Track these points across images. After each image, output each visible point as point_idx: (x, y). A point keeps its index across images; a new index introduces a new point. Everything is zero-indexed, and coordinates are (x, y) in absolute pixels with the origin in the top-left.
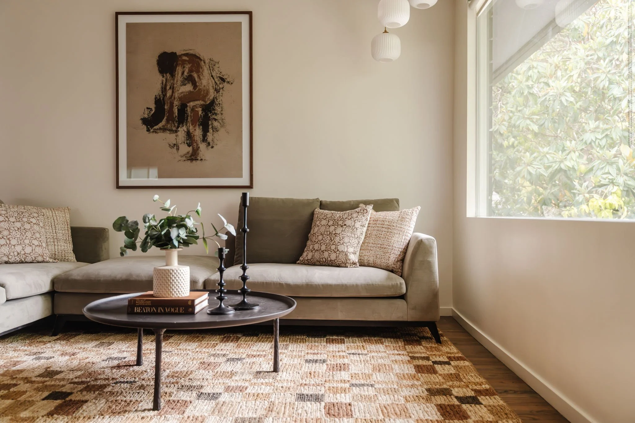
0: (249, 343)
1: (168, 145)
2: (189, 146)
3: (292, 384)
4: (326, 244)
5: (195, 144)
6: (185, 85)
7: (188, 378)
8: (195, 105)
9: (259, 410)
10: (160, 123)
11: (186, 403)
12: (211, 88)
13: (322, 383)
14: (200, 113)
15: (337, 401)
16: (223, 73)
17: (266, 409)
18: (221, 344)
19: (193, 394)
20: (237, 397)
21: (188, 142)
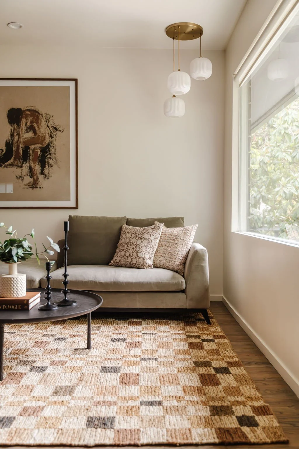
0: (72, 325)
1: (15, 177)
2: (31, 177)
3: (99, 359)
4: (129, 252)
5: (35, 176)
6: (28, 132)
7: (25, 354)
8: (36, 148)
9: (73, 380)
10: (10, 161)
11: (21, 375)
12: (47, 135)
13: (121, 357)
14: (39, 153)
15: (129, 372)
16: (56, 124)
17: (78, 379)
18: (52, 326)
19: (27, 368)
20: (59, 369)
21: (30, 174)
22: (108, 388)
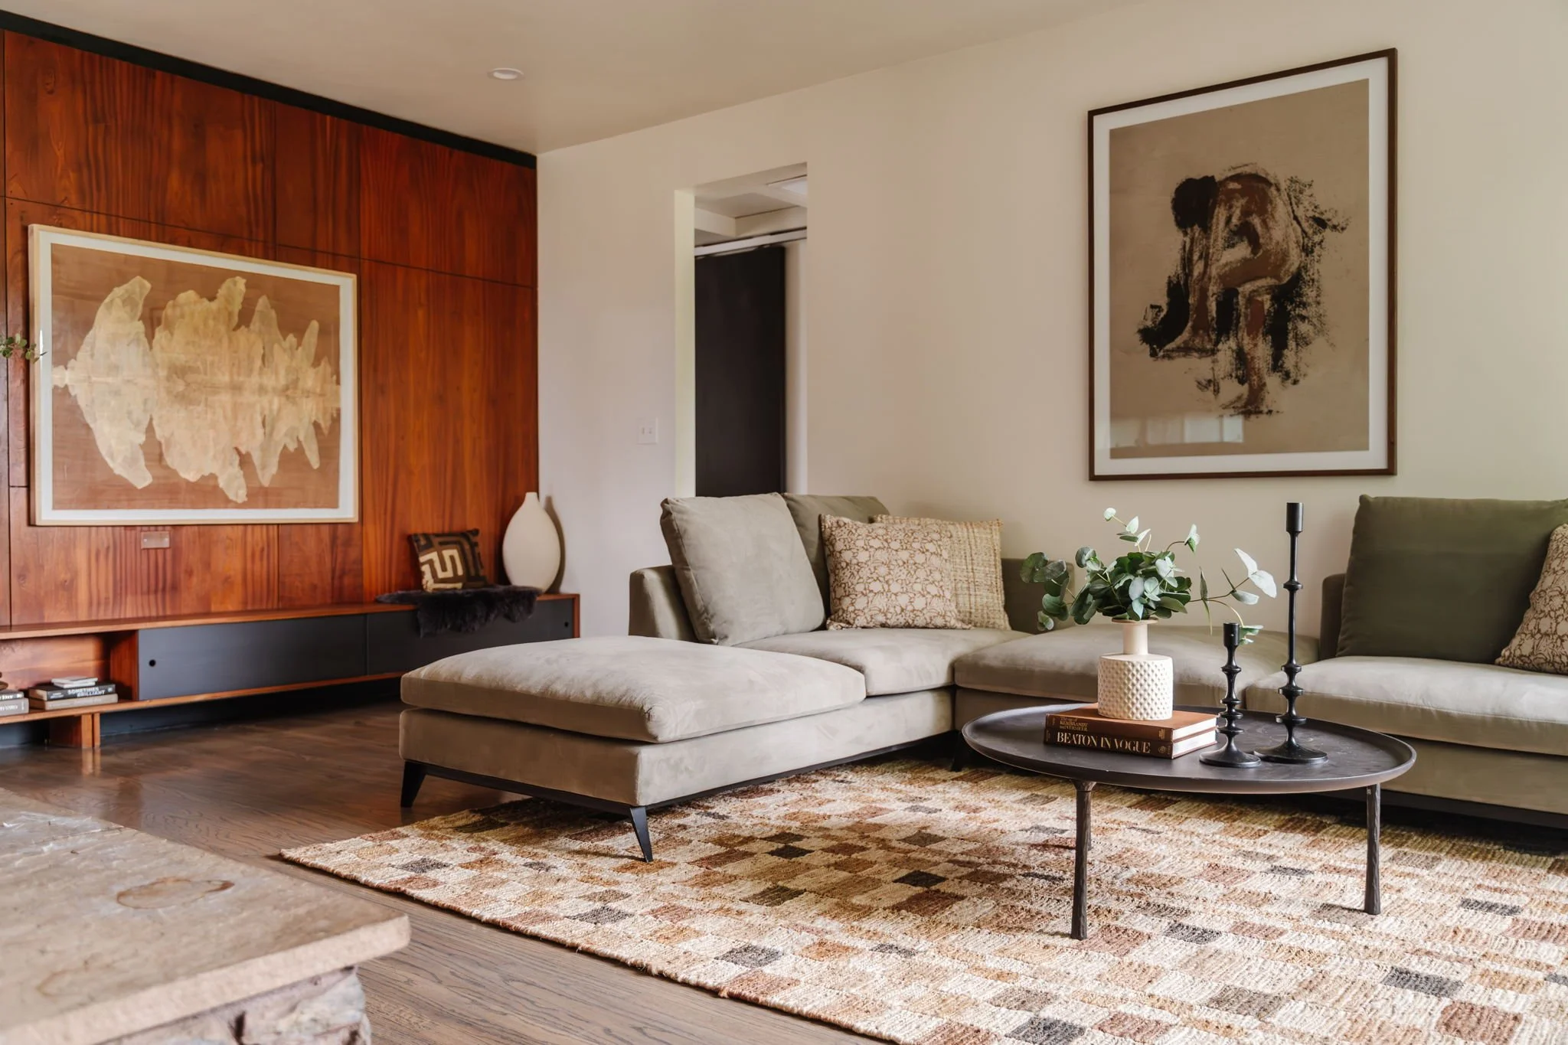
1: (1196, 383)
2: (1241, 382)
5: (1255, 377)
6: (1233, 246)
7: (1168, 890)
8: (1258, 289)
9: (1285, 981)
10: (1180, 337)
11: (1138, 937)
12: (1293, 245)
13: (1473, 957)
14: (1267, 305)
15: (1485, 1003)
16: (1322, 208)
17: (1300, 984)
18: (1277, 833)
19: (1161, 924)
20: (1255, 947)
21: (1240, 373)
22: (1389, 1029)
